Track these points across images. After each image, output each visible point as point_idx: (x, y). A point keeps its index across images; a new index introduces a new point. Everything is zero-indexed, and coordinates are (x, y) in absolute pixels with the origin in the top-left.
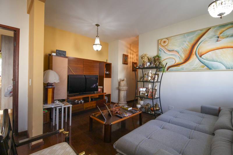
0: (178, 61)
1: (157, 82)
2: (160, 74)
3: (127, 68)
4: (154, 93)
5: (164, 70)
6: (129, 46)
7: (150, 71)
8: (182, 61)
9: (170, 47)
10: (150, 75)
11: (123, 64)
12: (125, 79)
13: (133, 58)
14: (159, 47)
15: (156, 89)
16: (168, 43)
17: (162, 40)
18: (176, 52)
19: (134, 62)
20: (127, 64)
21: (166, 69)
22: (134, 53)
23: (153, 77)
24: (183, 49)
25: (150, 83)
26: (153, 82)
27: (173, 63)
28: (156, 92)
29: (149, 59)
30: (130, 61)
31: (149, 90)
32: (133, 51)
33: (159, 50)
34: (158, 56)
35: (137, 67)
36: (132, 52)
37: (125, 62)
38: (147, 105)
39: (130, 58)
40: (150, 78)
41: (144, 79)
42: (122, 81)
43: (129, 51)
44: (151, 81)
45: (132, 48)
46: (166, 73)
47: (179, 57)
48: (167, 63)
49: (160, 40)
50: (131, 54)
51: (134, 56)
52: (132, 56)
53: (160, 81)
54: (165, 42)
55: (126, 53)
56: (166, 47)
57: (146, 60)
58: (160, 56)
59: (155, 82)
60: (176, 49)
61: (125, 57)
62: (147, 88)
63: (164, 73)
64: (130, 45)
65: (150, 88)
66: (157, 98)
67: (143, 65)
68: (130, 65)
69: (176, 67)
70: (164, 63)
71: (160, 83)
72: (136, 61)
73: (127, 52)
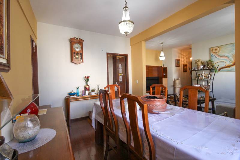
0: (228, 64)
1: (210, 80)
2: (213, 74)
3: (179, 70)
4: (208, 88)
5: (216, 71)
6: (180, 52)
7: (204, 72)
8: (232, 64)
9: (221, 53)
10: (204, 75)
11: (176, 67)
12: (180, 79)
13: (183, 61)
14: (211, 53)
15: (209, 86)
16: (219, 50)
17: (213, 48)
18: (226, 57)
19: (184, 64)
20: (179, 67)
21: (218, 70)
22: (184, 57)
23: (206, 76)
24: (232, 54)
25: (204, 81)
26: (208, 80)
27: (224, 65)
28: (209, 87)
29: (202, 63)
30: (181, 63)
31: (203, 86)
32: (184, 56)
33: (210, 55)
34: (210, 60)
35: (192, 70)
36: (182, 56)
37: (178, 65)
38: (202, 97)
39: (182, 61)
40: (204, 77)
41: (198, 78)
42: (177, 80)
43: (180, 56)
44: (205, 79)
45: (182, 53)
46: (218, 73)
47: (229, 61)
48: (218, 66)
49: (211, 48)
50: (181, 58)
51: (184, 59)
52: (182, 60)
53: (213, 79)
54: (216, 50)
55: (177, 58)
56: (217, 53)
57: (200, 64)
58: (212, 60)
59: (209, 80)
60: (226, 55)
61: (178, 61)
62: (200, 85)
63: (216, 73)
64: (181, 50)
65: (204, 85)
66: (210, 92)
67: (198, 67)
68: (181, 67)
69: (227, 68)
70: (216, 65)
71: (212, 81)
72: (186, 64)
73: (179, 57)
